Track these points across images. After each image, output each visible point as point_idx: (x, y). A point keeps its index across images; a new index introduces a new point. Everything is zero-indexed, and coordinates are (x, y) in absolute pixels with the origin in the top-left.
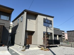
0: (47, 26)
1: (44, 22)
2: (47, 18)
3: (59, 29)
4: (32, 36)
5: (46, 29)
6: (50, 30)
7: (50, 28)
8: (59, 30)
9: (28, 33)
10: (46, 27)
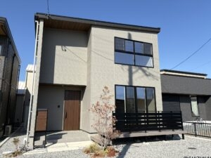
0: (130, 65)
1: (116, 51)
2: (130, 35)
3: (205, 75)
4: (82, 102)
5: (127, 74)
6: (145, 77)
7: (144, 71)
8: (205, 77)
9: (66, 91)
10: (127, 67)
